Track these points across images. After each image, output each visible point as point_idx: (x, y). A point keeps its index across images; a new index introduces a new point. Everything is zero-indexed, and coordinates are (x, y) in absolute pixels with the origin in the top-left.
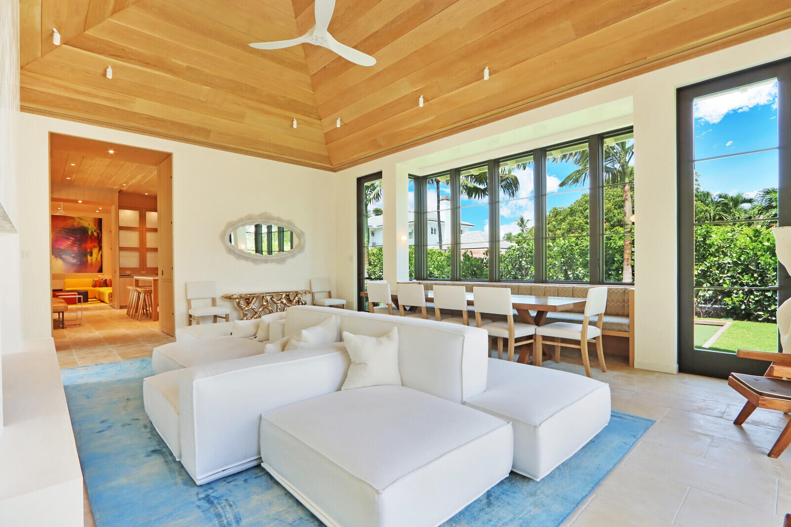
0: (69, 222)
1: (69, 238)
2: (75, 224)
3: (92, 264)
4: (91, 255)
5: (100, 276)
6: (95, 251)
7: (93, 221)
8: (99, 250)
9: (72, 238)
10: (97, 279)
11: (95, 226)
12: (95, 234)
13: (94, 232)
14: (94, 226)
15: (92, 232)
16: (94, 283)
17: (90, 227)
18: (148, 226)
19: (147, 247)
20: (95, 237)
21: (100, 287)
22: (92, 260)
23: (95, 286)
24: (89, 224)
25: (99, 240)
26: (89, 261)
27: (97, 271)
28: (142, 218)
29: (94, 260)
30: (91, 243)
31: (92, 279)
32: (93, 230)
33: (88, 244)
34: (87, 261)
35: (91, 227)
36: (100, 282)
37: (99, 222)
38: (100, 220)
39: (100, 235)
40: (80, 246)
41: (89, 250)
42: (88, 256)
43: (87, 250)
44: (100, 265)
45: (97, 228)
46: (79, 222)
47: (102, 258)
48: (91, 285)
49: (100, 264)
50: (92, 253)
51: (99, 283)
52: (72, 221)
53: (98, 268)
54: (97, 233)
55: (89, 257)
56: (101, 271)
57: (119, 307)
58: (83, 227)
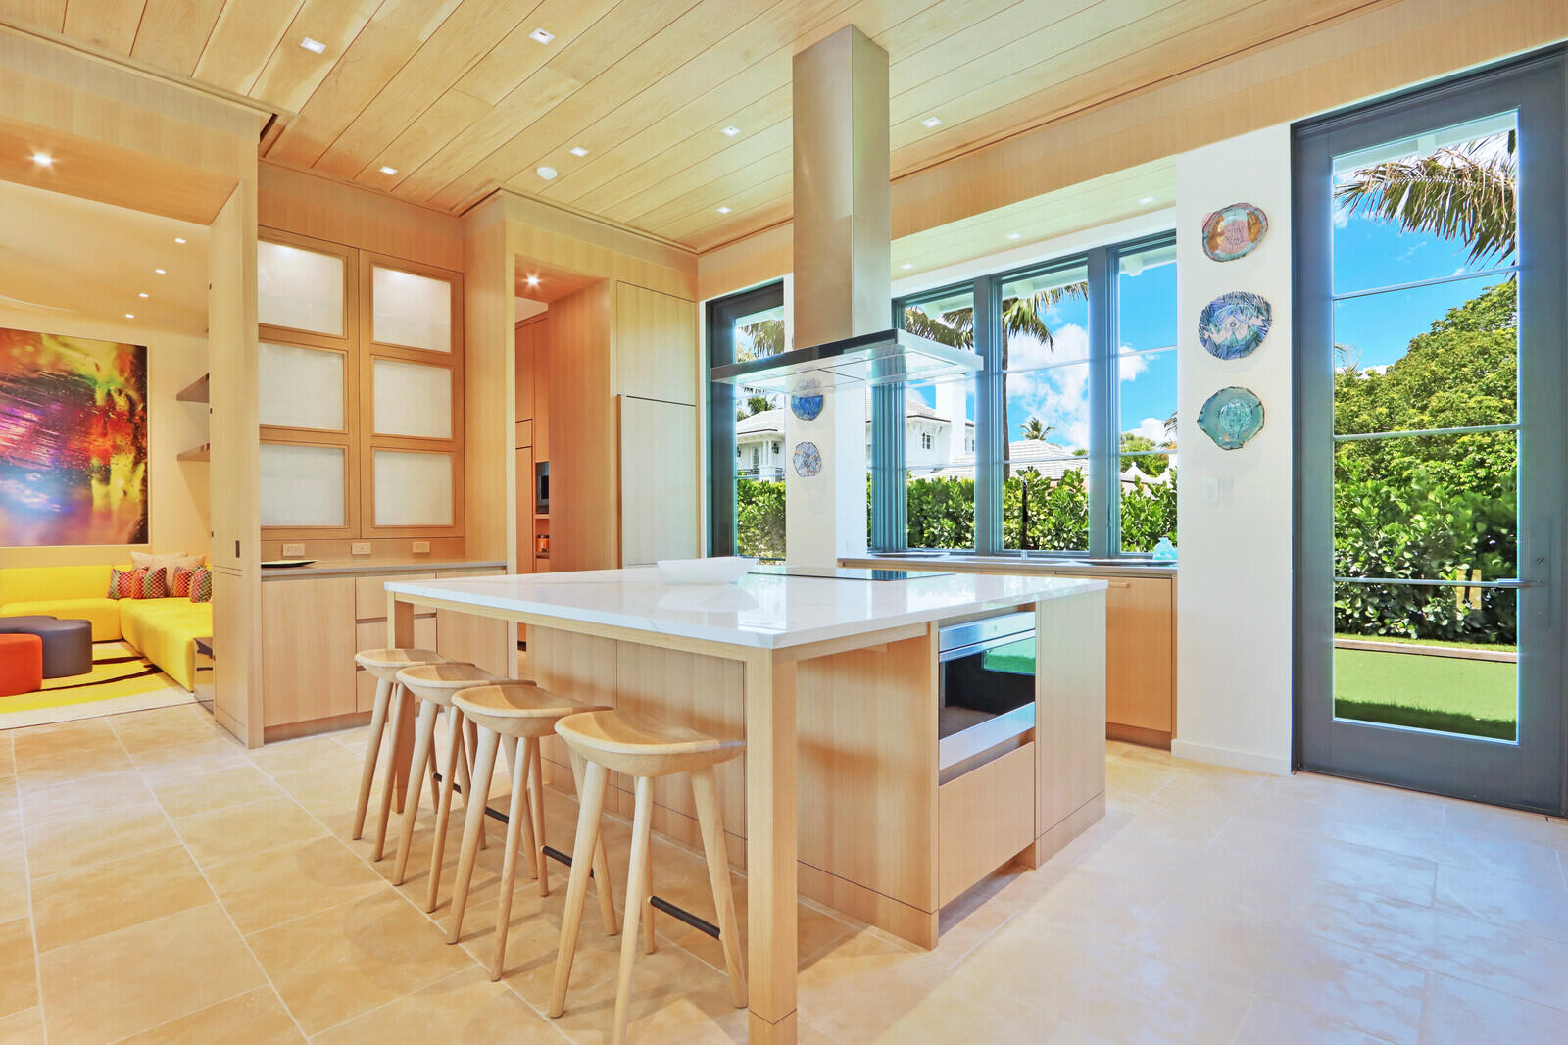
0: (15, 352)
1: (18, 411)
2: (43, 361)
3: (107, 514)
4: (106, 479)
5: (139, 555)
6: (121, 464)
7: (114, 354)
8: (136, 463)
9: (28, 415)
10: (126, 568)
11: (122, 372)
12: (121, 403)
13: (115, 396)
14: (115, 373)
15: (109, 394)
16: (116, 583)
17: (100, 377)
18: (385, 332)
19: (378, 430)
20: (120, 415)
21: (141, 596)
22: (107, 496)
23: (120, 593)
24: (98, 368)
25: (134, 426)
26: (98, 502)
27: (125, 536)
28: (358, 296)
29: (116, 497)
30: (104, 435)
31: (108, 568)
32: (112, 388)
33: (94, 437)
34: (90, 500)
35: (106, 379)
36: (141, 581)
37: (137, 361)
38: (141, 352)
39: (140, 407)
40: (62, 444)
41: (95, 461)
42: (94, 483)
43: (88, 459)
44: (139, 517)
45: (127, 380)
46: (58, 357)
47: (144, 491)
48: (107, 589)
49: (139, 511)
50: (108, 471)
51: (133, 586)
52: (30, 348)
53: (131, 528)
54: (129, 398)
55: (97, 488)
56: (141, 536)
57: (260, 736)
58: (72, 374)
